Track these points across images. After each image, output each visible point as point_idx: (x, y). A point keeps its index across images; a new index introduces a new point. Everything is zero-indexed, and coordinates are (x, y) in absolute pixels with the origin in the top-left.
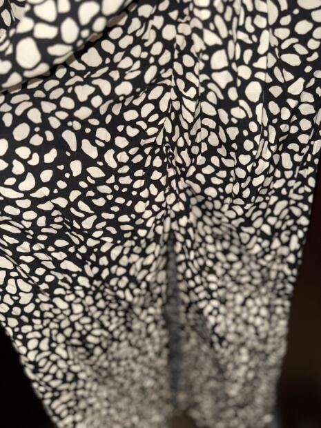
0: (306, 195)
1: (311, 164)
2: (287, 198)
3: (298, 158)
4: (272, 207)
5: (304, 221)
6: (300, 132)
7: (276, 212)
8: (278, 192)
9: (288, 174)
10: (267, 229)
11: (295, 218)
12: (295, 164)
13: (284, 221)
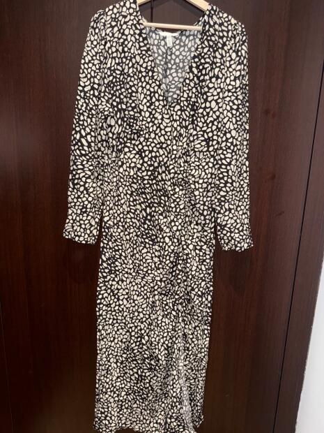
0: (211, 279)
1: (211, 269)
2: (205, 280)
3: (207, 267)
4: (200, 284)
5: (212, 288)
6: (207, 259)
7: (202, 286)
8: (201, 278)
9: (205, 272)
10: (200, 293)
11: (208, 288)
12: (206, 269)
13: (205, 289)
